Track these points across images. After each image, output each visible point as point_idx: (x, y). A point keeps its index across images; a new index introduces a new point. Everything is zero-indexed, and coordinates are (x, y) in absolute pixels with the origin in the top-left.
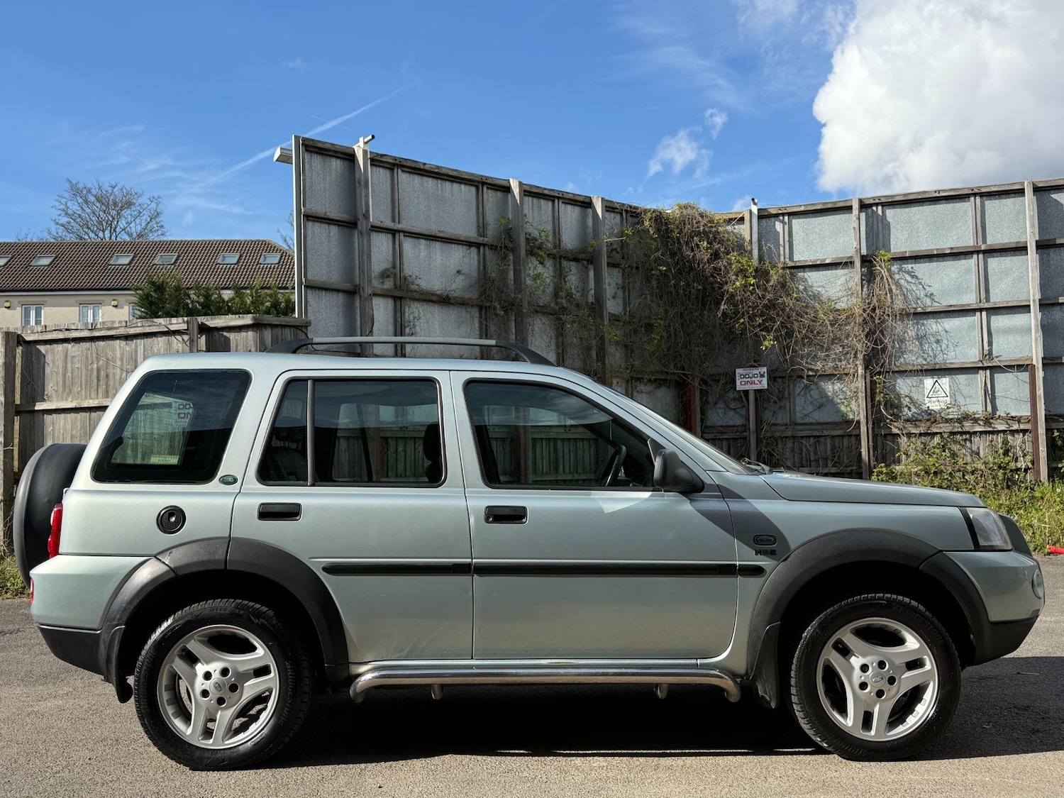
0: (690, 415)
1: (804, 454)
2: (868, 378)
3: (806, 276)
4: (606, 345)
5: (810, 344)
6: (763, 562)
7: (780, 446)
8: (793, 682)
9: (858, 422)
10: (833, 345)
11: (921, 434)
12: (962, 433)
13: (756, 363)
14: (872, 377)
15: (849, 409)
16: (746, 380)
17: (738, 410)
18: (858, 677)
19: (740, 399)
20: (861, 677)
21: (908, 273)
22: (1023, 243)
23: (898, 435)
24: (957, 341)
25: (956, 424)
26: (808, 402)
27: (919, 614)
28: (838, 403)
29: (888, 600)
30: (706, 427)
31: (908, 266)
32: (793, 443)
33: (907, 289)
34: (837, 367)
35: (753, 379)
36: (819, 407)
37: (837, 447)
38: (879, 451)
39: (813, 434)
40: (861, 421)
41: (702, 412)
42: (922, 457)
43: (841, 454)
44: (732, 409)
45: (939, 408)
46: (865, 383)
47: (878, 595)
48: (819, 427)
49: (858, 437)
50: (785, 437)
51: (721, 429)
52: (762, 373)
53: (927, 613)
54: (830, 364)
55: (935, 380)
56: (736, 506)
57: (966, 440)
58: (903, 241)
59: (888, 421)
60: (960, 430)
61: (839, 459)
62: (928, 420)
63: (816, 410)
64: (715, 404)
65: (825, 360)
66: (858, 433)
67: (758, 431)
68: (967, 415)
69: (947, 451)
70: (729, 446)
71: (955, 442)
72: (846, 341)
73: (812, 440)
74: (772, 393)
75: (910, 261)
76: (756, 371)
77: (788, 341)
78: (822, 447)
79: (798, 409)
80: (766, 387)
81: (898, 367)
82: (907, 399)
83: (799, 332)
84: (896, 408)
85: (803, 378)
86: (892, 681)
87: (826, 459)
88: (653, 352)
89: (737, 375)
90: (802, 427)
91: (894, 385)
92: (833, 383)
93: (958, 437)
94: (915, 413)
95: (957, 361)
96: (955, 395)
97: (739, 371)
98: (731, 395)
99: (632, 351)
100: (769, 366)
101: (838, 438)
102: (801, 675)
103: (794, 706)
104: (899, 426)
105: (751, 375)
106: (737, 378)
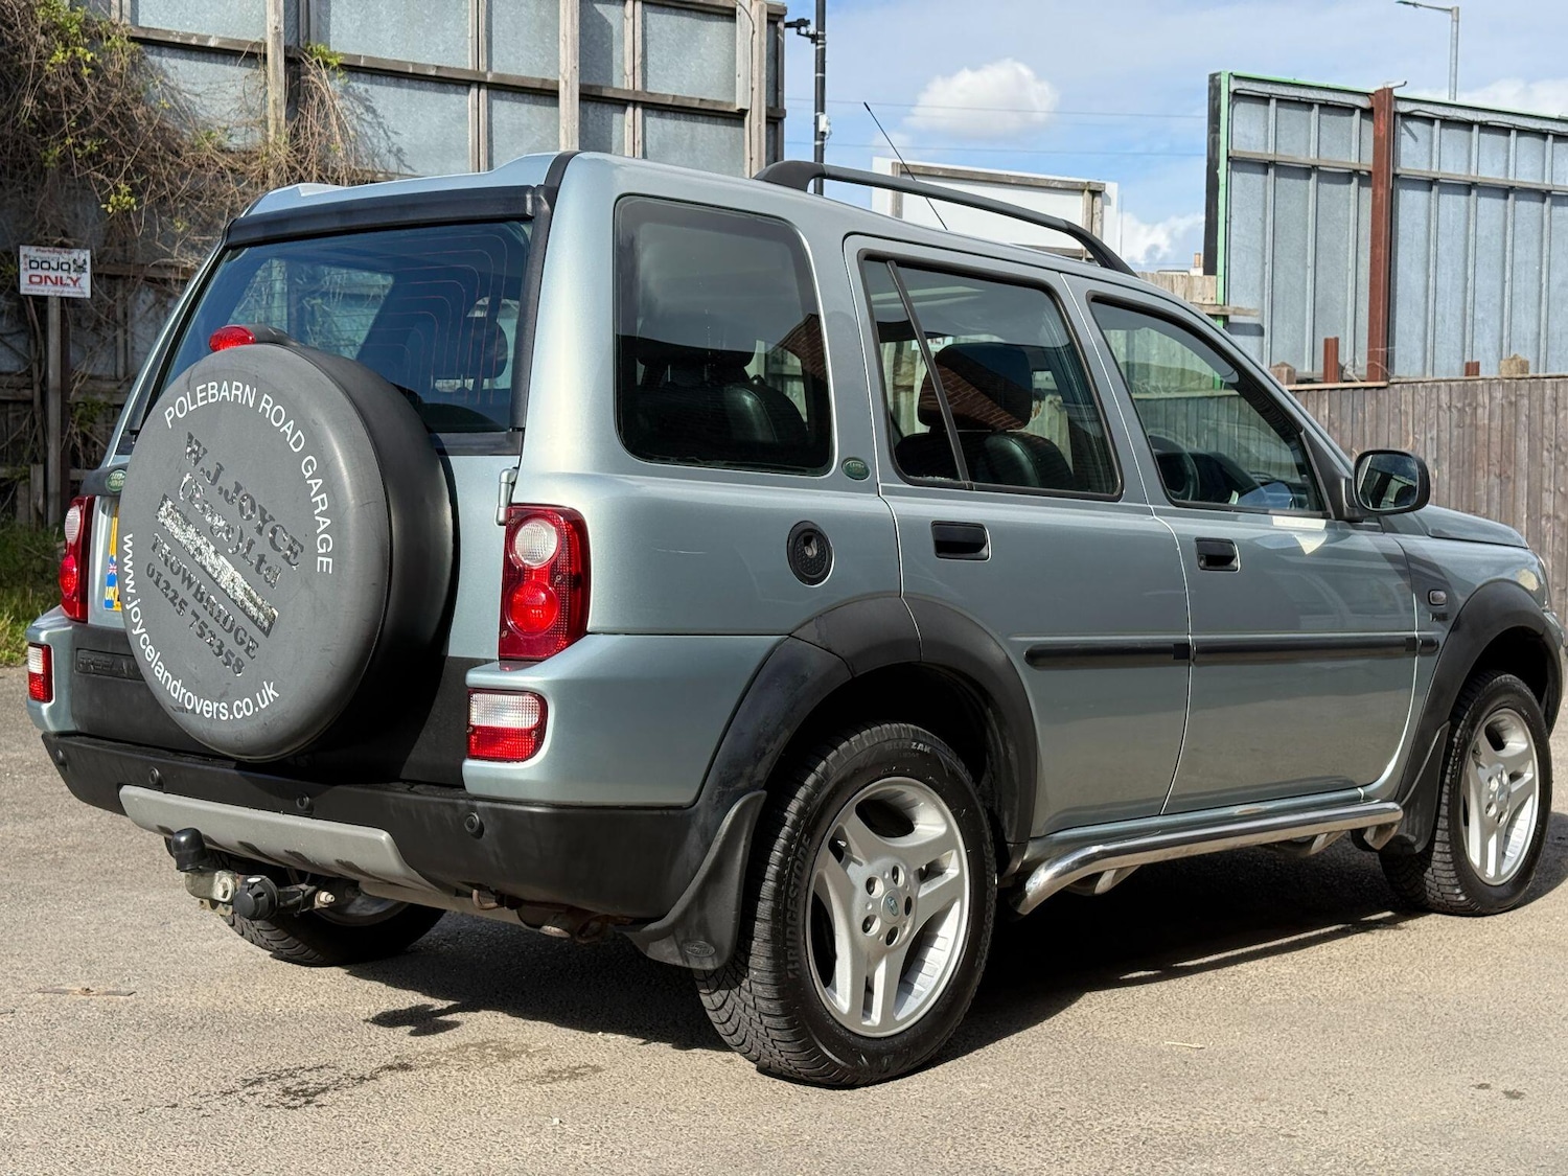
3: (164, 66)
5: (186, 214)
13: (70, 237)
16: (43, 273)
21: (361, 100)
22: (551, 83)
31: (360, 86)
33: (356, 131)
35: (58, 274)
50: (118, 406)
52: (80, 262)
58: (352, 32)
67: (64, 390)
74: (92, 309)
75: (362, 76)
76: (66, 257)
79: (140, 347)
80: (88, 295)
89: (22, 260)
97: (24, 250)
100: (93, 250)
105: (54, 264)
106: (22, 266)
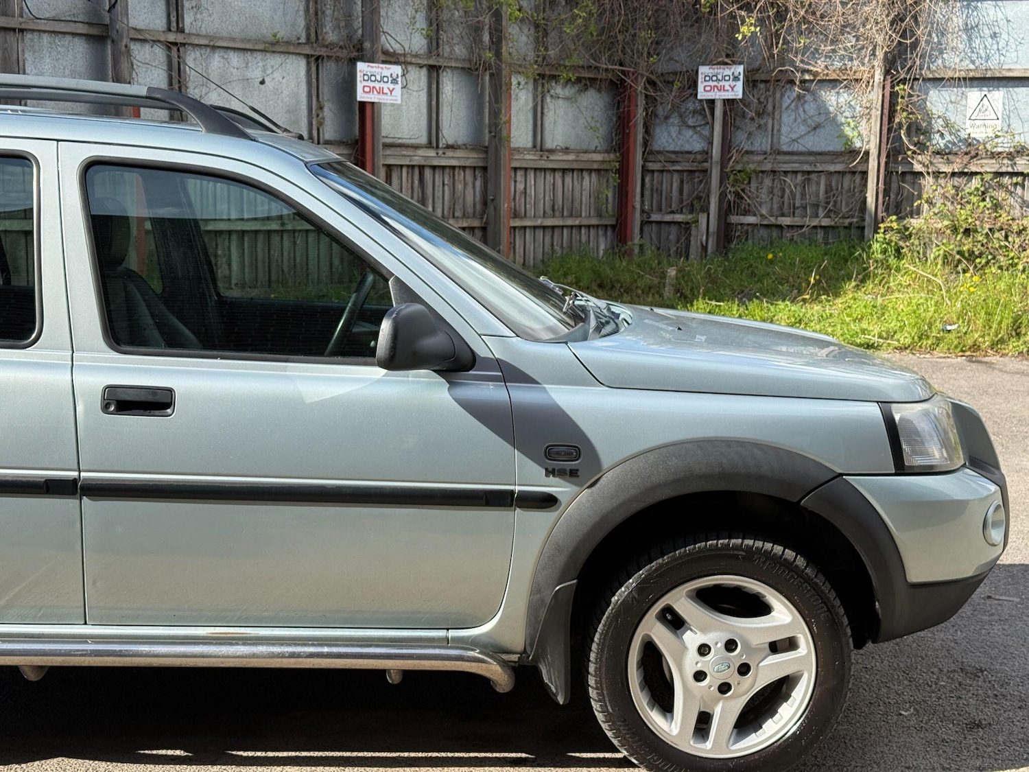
0: (629, 133)
1: (786, 197)
2: (888, 89)
4: (504, 24)
5: (810, 32)
6: (556, 487)
7: (754, 185)
8: (592, 668)
9: (867, 153)
10: (843, 35)
11: (953, 174)
12: (1012, 174)
13: (730, 57)
14: (892, 87)
15: (856, 134)
16: (712, 84)
17: (698, 129)
18: (692, 662)
19: (701, 112)
20: (697, 663)
23: (921, 173)
24: (1021, 36)
25: (1006, 161)
26: (799, 120)
27: (796, 573)
28: (842, 124)
29: (749, 548)
30: (651, 153)
32: (774, 180)
34: (846, 69)
35: (722, 83)
36: (815, 129)
37: (834, 188)
38: (893, 196)
39: (801, 169)
40: (871, 152)
41: (647, 131)
42: (951, 208)
43: (839, 199)
44: (690, 127)
45: (984, 136)
46: (883, 95)
47: (733, 541)
48: (811, 158)
49: (865, 174)
50: (763, 172)
51: (673, 156)
52: (736, 74)
53: (808, 571)
54: (838, 64)
55: (983, 93)
56: (521, 395)
57: (1016, 184)
59: (909, 153)
60: (1010, 169)
61: (834, 206)
62: (966, 154)
63: (809, 132)
64: (667, 118)
65: (830, 57)
66: (864, 169)
67: (724, 162)
68: (1023, 147)
69: (988, 199)
70: (682, 181)
71: (1001, 186)
72: (861, 30)
73: (800, 178)
74: (748, 105)
76: (728, 71)
77: (778, 26)
78: (813, 188)
79: (784, 129)
80: (740, 96)
81: (932, 72)
82: (940, 122)
83: (796, 13)
84: (923, 134)
85: (795, 84)
86: (744, 669)
87: (816, 206)
88: (577, 36)
89: (700, 76)
90: (787, 158)
91: (925, 101)
92: (838, 93)
93: (1006, 180)
94: (949, 142)
95: (1018, 67)
96: (1009, 117)
97: (704, 70)
98: (691, 106)
99: (546, 34)
100: (748, 64)
101: (837, 175)
102: (604, 659)
103: (593, 703)
104: (924, 160)
105: (720, 77)
106: (700, 80)
